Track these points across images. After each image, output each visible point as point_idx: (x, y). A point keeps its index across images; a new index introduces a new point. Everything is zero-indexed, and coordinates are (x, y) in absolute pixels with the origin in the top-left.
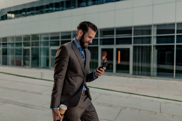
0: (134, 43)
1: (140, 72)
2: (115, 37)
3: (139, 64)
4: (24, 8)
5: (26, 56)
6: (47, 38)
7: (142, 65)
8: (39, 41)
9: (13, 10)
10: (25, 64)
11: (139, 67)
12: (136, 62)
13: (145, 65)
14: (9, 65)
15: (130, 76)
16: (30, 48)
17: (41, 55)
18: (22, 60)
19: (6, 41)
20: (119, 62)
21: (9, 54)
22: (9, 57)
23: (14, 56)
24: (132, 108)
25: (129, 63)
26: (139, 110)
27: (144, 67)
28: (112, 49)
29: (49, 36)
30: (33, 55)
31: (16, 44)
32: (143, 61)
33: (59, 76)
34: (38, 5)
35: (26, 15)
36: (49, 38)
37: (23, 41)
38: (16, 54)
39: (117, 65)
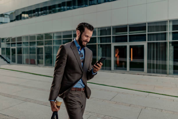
0: (148, 40)
1: (155, 70)
2: (128, 34)
3: (153, 62)
4: (37, 7)
5: (40, 55)
6: (60, 37)
7: (157, 62)
8: (52, 40)
9: (26, 10)
10: (38, 62)
11: (153, 64)
12: (150, 59)
13: (160, 62)
14: (23, 64)
15: (145, 74)
16: (43, 46)
17: (54, 53)
18: (35, 59)
19: (21, 41)
20: (132, 59)
21: (23, 53)
22: (23, 56)
23: (29, 55)
24: (153, 108)
25: (143, 61)
26: (161, 110)
27: (159, 65)
28: (126, 47)
29: (62, 35)
30: (46, 53)
31: (30, 42)
32: (158, 59)
33: (58, 72)
34: (51, 5)
35: (38, 15)
36: (62, 37)
37: (36, 40)
38: (30, 53)
39: (131, 63)
